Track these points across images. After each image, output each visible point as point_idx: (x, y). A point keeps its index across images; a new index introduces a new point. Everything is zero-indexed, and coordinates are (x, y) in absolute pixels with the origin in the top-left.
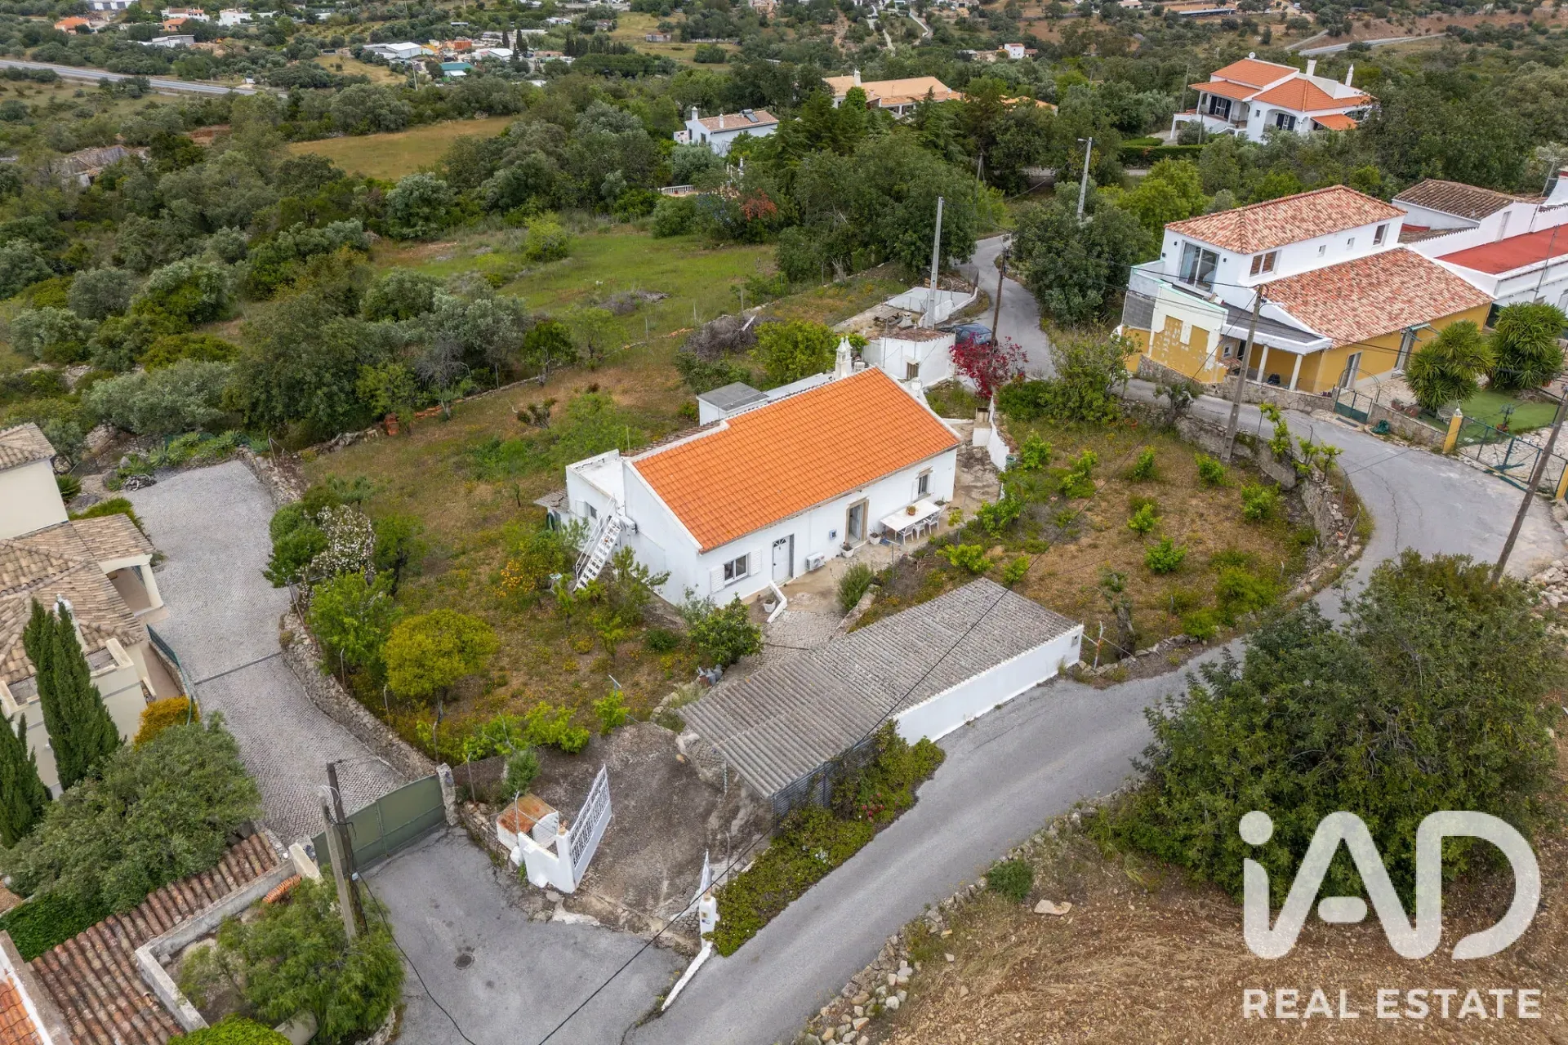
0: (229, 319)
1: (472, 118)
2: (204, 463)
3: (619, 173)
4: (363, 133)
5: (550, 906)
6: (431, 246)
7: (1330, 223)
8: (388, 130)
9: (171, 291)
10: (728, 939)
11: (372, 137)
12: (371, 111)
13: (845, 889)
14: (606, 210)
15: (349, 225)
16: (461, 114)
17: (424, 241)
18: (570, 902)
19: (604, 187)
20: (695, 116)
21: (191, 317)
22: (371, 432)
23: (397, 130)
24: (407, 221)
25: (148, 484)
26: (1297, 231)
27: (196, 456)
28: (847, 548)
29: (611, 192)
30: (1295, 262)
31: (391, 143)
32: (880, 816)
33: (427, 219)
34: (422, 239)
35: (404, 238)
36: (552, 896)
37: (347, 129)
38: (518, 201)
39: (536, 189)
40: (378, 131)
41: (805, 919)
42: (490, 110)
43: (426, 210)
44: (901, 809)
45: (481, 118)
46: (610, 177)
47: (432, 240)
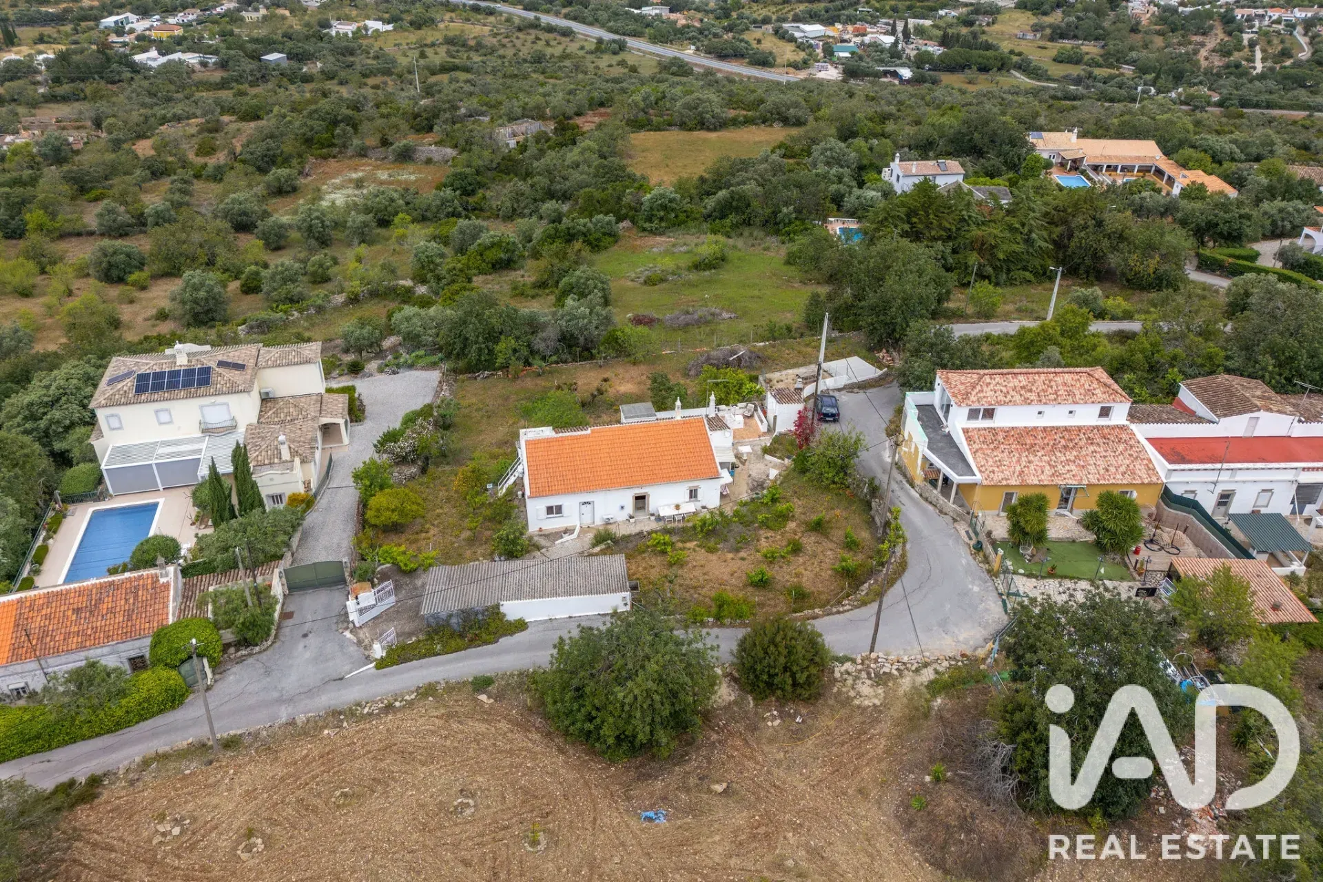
0: (515, 270)
1: (771, 126)
2: (423, 368)
3: (791, 208)
4: (690, 130)
5: (347, 628)
6: (658, 239)
7: (1053, 397)
8: (709, 130)
9: (487, 248)
10: (381, 664)
11: (696, 133)
12: (701, 114)
13: (437, 664)
14: (777, 232)
15: (607, 218)
16: (764, 122)
17: (655, 234)
18: (354, 630)
19: (780, 216)
20: (897, 160)
21: (494, 266)
22: (500, 373)
23: (715, 129)
24: (649, 219)
25: (394, 373)
26: (1017, 398)
27: (421, 363)
28: (631, 517)
29: (783, 220)
30: (1007, 418)
31: (705, 140)
32: (475, 641)
33: (661, 219)
34: (653, 232)
35: (644, 230)
36: (351, 625)
37: (683, 126)
38: (723, 217)
39: (737, 210)
40: (702, 129)
41: (415, 668)
42: (785, 121)
43: (662, 213)
44: (486, 643)
45: (777, 126)
46: (785, 210)
47: (660, 234)
